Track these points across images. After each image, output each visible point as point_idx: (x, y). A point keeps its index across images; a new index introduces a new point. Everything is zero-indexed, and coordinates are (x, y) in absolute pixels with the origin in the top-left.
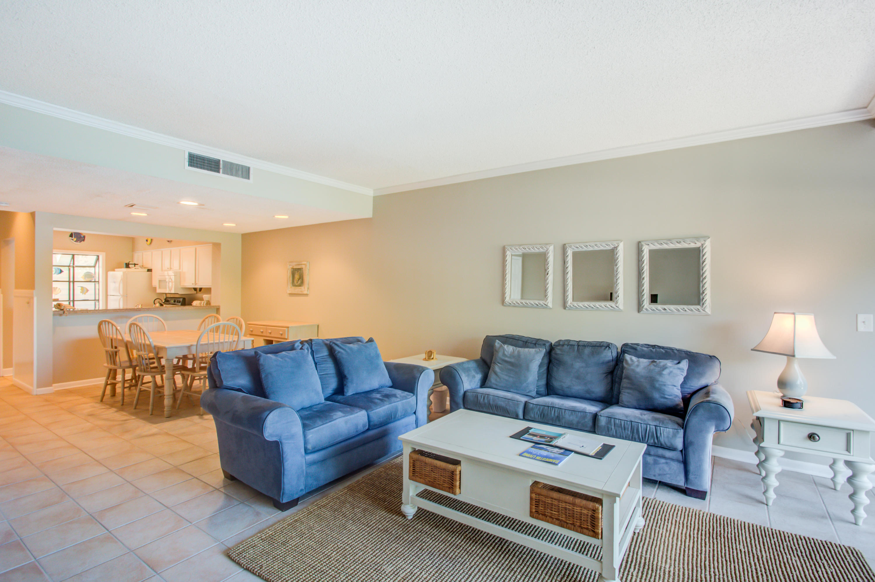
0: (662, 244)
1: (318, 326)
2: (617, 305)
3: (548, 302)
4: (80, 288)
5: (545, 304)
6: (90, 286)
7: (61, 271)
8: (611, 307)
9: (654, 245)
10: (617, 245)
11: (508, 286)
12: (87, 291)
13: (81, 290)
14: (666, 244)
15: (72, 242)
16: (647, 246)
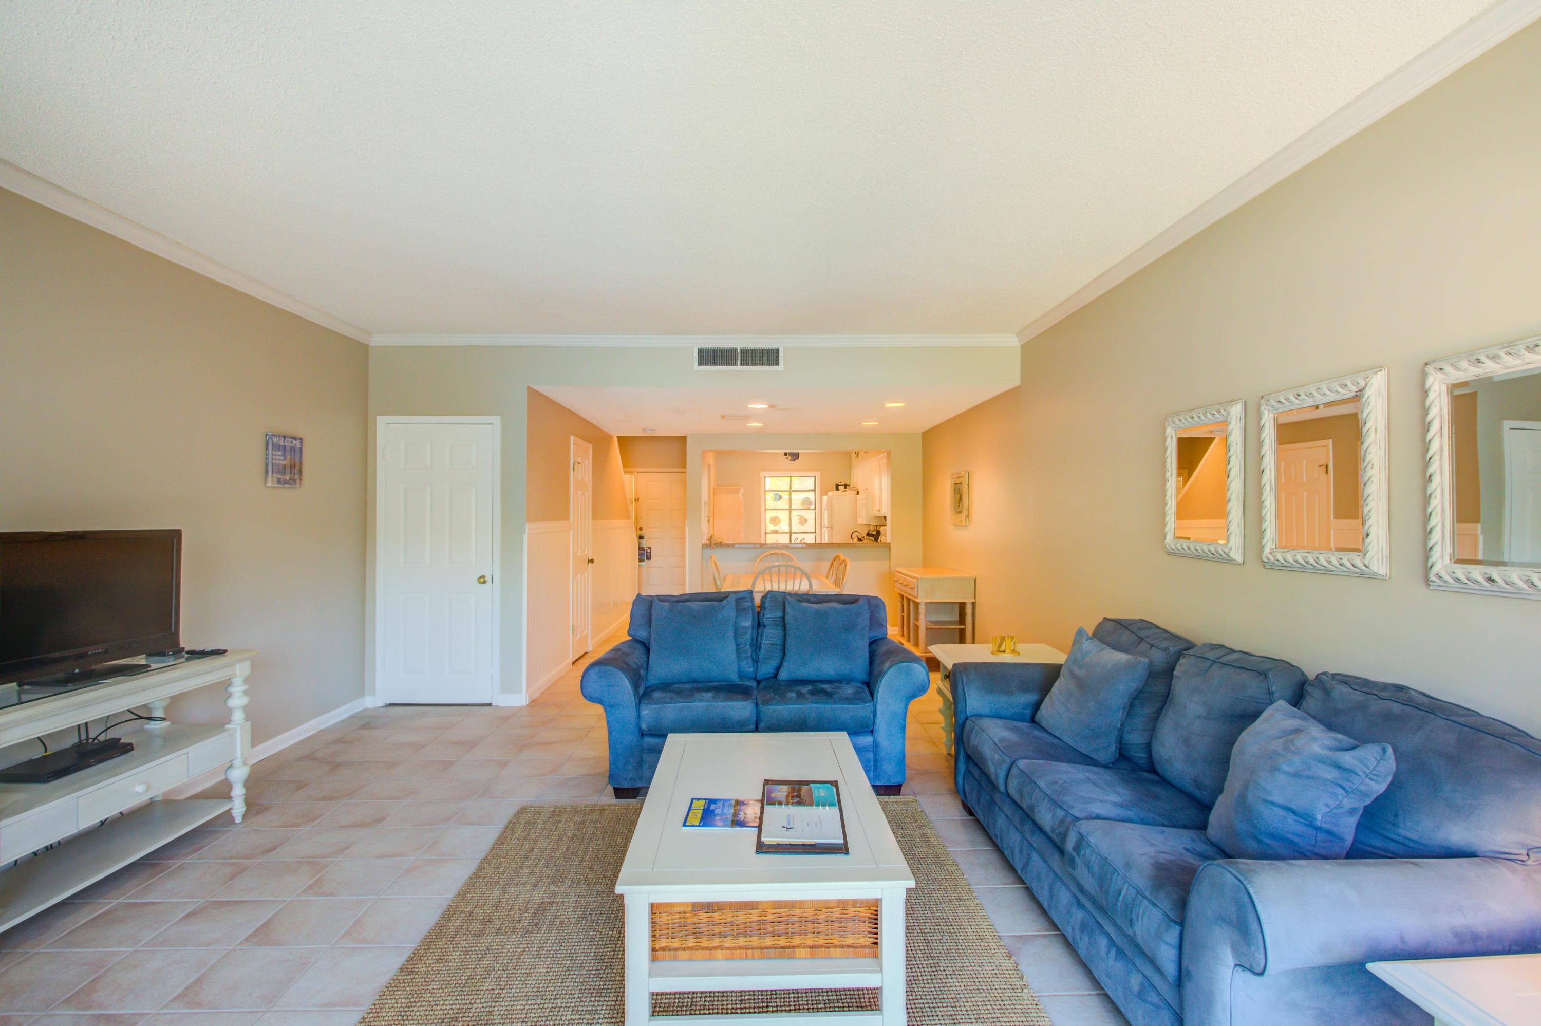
0: (1478, 361)
1: (975, 580)
2: (1366, 563)
3: (1231, 549)
4: (798, 517)
5: (1225, 553)
6: (810, 515)
7: (780, 498)
8: (1353, 565)
9: (1457, 369)
10: (1362, 383)
11: (1170, 507)
12: (806, 521)
13: (800, 519)
14: (1494, 358)
15: (787, 462)
16: (1440, 375)
